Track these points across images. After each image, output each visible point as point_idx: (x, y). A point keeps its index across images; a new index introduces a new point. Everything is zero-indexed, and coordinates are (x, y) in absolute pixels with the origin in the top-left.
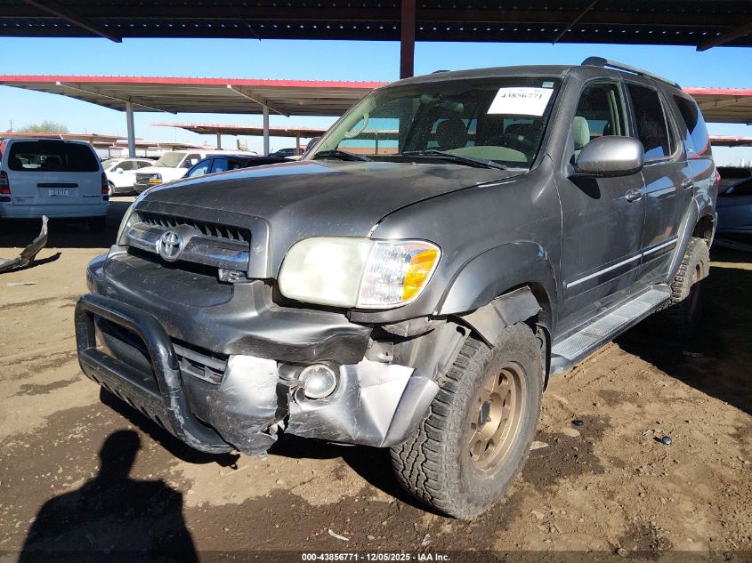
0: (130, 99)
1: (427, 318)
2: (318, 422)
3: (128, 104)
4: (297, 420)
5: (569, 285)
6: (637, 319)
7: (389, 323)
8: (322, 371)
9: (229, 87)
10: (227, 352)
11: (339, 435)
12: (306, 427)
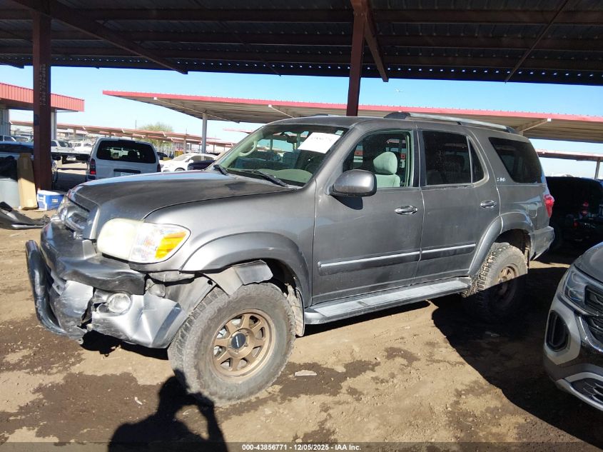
0: (206, 112)
1: (178, 272)
2: (110, 325)
3: (204, 115)
4: (97, 323)
5: (323, 266)
6: (416, 298)
7: (152, 272)
8: (125, 297)
9: (270, 106)
10: (65, 279)
11: (121, 336)
12: (103, 328)
